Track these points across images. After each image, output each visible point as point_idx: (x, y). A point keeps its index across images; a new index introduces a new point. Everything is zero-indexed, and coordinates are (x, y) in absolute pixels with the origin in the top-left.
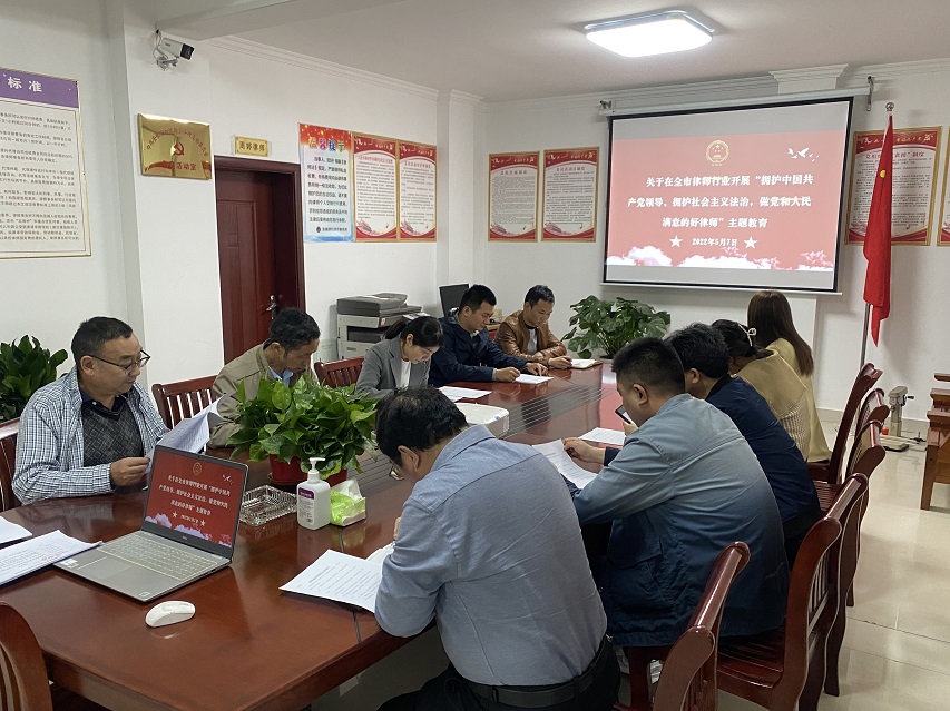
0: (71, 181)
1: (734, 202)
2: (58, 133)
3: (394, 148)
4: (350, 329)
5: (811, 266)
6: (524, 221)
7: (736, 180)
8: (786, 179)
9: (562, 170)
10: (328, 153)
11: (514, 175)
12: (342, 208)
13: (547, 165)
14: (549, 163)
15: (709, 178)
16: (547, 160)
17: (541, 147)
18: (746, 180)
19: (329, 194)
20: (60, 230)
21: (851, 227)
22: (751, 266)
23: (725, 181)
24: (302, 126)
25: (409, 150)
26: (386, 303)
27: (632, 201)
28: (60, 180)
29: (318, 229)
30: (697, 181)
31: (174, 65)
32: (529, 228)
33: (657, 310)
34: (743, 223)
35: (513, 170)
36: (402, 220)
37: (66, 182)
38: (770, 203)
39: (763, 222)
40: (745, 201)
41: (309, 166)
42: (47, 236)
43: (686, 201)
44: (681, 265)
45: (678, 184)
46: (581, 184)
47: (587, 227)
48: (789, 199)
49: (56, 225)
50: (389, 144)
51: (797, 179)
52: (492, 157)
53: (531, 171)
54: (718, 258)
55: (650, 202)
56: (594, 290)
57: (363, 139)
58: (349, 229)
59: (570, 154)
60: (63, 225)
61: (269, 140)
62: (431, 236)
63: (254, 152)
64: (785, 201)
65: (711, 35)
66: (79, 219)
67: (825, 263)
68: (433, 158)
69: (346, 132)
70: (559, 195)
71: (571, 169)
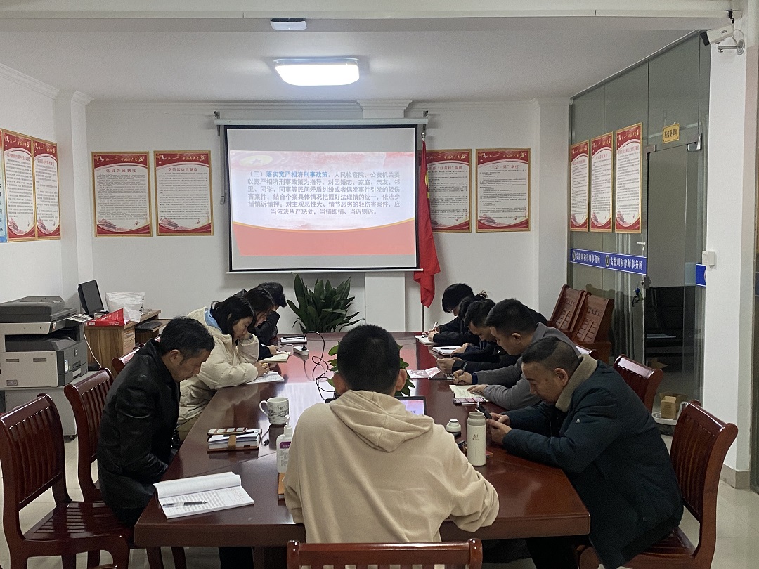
3: (30, 146)
4: (8, 338)
6: (136, 217)
9: (174, 170)
11: (121, 173)
13: (158, 165)
14: (159, 163)
16: (157, 160)
17: (151, 147)
25: (39, 148)
32: (142, 224)
35: (121, 168)
36: (38, 219)
46: (194, 183)
47: (203, 222)
50: (26, 141)
52: (95, 155)
53: (140, 170)
57: (11, 137)
58: (3, 229)
59: (180, 156)
62: (57, 233)
68: (55, 155)
70: (173, 193)
71: (183, 170)
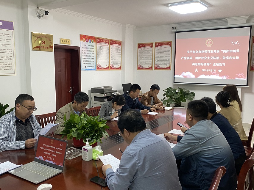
0: (11, 52)
1: (215, 58)
2: (7, 38)
3: (109, 42)
4: (95, 97)
5: (239, 78)
6: (149, 64)
7: (215, 51)
8: (231, 51)
9: (160, 48)
10: (88, 43)
11: (145, 50)
12: (93, 60)
13: (156, 47)
14: (156, 46)
15: (207, 51)
16: (156, 45)
17: (154, 41)
18: (218, 51)
19: (89, 56)
20: (7, 67)
21: (252, 66)
22: (220, 78)
23: (212, 51)
24: (81, 35)
25: (113, 42)
26: (106, 89)
27: (182, 58)
28: (8, 52)
29: (85, 67)
30: (203, 51)
31: (43, 17)
32: (150, 66)
33: (191, 91)
34: (217, 64)
35: (145, 48)
36: (111, 64)
37: (9, 53)
38: (226, 58)
39: (224, 64)
40: (218, 58)
41: (83, 47)
42: (3, 69)
43: (199, 58)
44: (198, 78)
45: (197, 53)
46: (166, 52)
47: (168, 66)
48: (232, 57)
49: (6, 65)
50: (107, 40)
51: (234, 51)
52: (138, 44)
53: (151, 49)
54: (210, 75)
55: (188, 58)
56: (171, 85)
57: (99, 39)
58: (95, 67)
59: (163, 43)
60: (8, 65)
61: (71, 40)
62: (120, 68)
63: (66, 43)
64: (231, 58)
65: (207, 7)
66: (13, 64)
67: (244, 77)
68: (121, 45)
69: (94, 37)
70: (159, 56)
71: (163, 48)
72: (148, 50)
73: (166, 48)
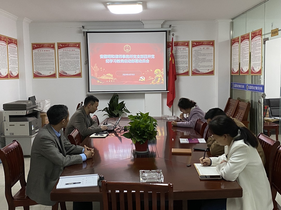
9: (66, 50)
13: (59, 48)
16: (58, 46)
17: (56, 41)
25: (10, 41)
32: (52, 73)
35: (43, 50)
47: (78, 72)
50: (5, 38)
53: (52, 51)
59: (68, 44)
62: (17, 77)
68: (16, 44)
70: (65, 60)
71: (69, 50)
72: (48, 52)
73: (73, 50)
